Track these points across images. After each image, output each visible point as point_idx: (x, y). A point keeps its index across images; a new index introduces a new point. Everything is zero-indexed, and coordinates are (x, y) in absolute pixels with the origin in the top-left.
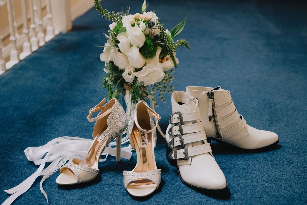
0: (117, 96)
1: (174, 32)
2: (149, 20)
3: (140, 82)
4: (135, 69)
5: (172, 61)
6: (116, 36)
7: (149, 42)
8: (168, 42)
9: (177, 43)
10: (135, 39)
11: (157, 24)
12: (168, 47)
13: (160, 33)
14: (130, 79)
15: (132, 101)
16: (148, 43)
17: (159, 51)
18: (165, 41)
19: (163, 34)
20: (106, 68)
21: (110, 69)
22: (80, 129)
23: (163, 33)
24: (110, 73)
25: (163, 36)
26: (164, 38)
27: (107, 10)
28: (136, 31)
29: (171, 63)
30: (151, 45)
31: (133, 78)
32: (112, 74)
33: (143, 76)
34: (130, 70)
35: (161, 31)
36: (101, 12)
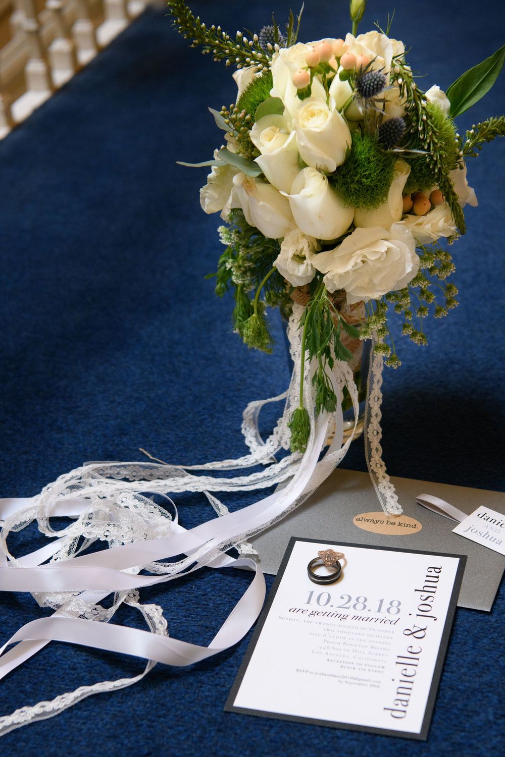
0: (259, 329)
1: (462, 96)
2: (364, 68)
3: (332, 292)
4: (319, 241)
5: (448, 212)
6: (249, 125)
7: (364, 149)
8: (435, 144)
9: (473, 137)
10: (310, 146)
11: (396, 76)
12: (435, 164)
13: (406, 109)
14: (298, 277)
15: (307, 355)
16: (361, 153)
17: (400, 179)
18: (424, 140)
19: (417, 115)
20: (227, 225)
21: (238, 232)
22: (155, 416)
23: (416, 109)
24: (240, 245)
25: (417, 121)
26: (420, 128)
27: (219, 28)
28: (313, 115)
29: (442, 221)
30: (369, 163)
31: (310, 273)
32: (247, 247)
33: (341, 271)
34: (300, 247)
35: (408, 105)
36: (194, 37)
